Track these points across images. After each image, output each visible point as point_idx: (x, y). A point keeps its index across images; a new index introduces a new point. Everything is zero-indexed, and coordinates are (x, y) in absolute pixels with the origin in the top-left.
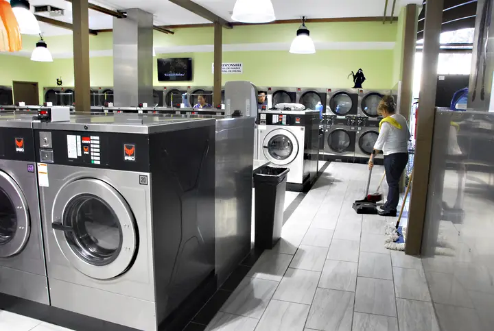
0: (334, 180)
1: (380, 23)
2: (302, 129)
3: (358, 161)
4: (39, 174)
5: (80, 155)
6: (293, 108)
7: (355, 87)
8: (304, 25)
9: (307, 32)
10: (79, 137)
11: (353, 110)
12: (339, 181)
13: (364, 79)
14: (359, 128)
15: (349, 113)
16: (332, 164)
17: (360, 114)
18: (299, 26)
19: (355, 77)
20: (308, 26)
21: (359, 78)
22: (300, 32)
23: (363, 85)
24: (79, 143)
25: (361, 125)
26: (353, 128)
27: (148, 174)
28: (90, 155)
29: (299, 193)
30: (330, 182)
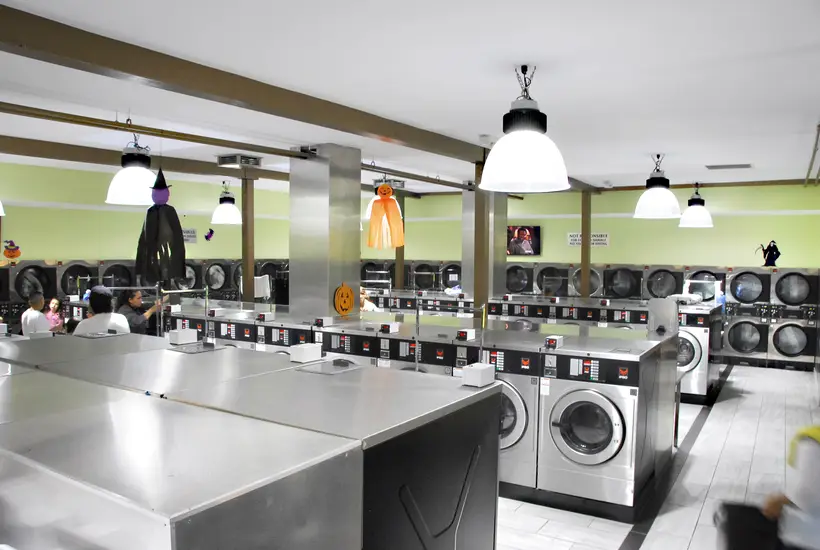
0: (742, 392)
1: (800, 187)
2: (706, 331)
3: (773, 364)
4: (541, 386)
5: (581, 373)
6: (688, 302)
7: (766, 265)
8: (697, 193)
9: (701, 202)
10: (581, 361)
11: (765, 295)
12: (748, 393)
13: (778, 254)
14: (774, 321)
15: (758, 299)
16: (736, 369)
17: (774, 300)
18: (690, 193)
19: (765, 252)
20: (703, 193)
21: (772, 254)
22: (692, 202)
23: (777, 262)
24: (581, 365)
25: (776, 316)
26: (764, 320)
27: (637, 388)
28: (589, 374)
29: (701, 407)
30: (736, 394)
